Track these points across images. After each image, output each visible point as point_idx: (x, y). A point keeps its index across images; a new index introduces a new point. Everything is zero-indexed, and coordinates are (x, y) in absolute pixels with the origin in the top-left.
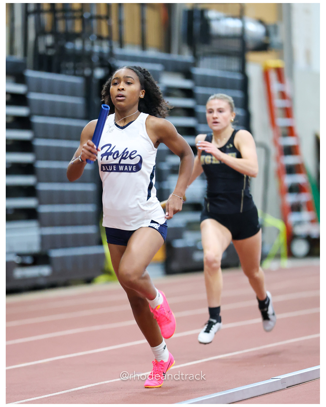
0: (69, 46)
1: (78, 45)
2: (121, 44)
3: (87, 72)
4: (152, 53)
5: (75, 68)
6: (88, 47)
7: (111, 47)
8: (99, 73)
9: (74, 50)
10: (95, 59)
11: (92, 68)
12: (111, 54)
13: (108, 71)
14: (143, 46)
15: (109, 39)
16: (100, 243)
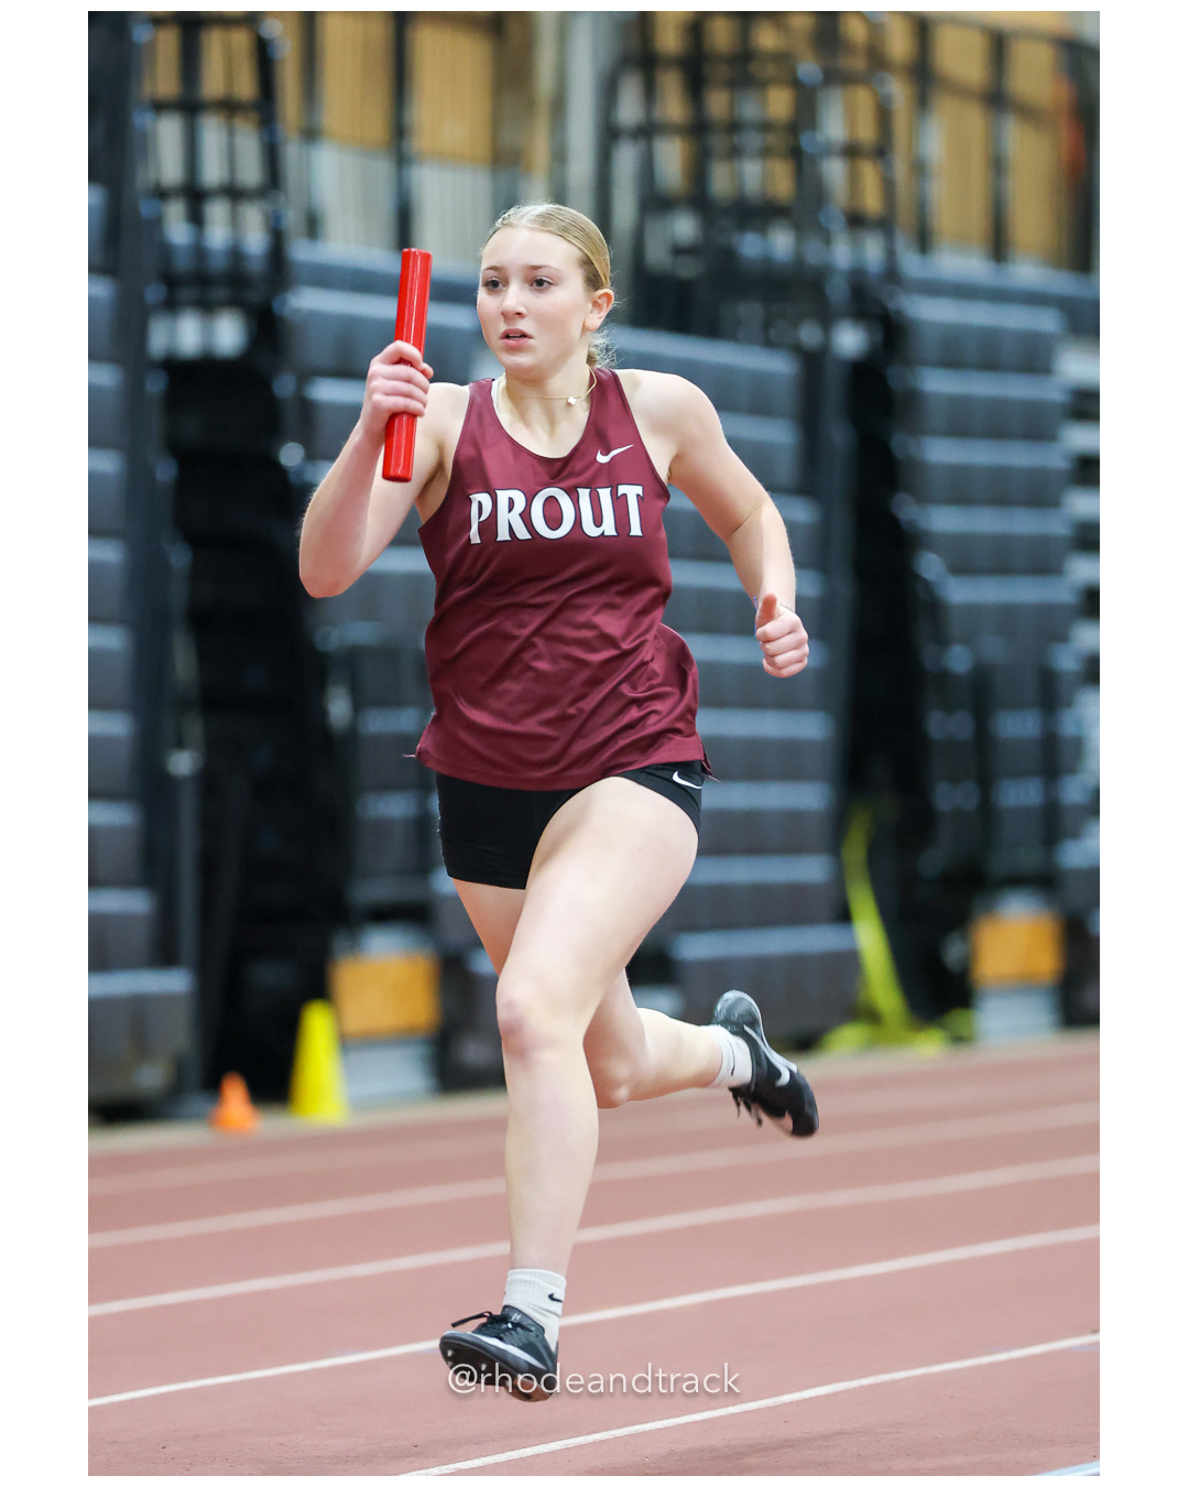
0: (750, 246)
1: (780, 243)
2: (924, 240)
3: (809, 334)
4: (1028, 272)
5: (767, 324)
6: (813, 253)
7: (891, 253)
8: (850, 340)
9: (767, 262)
10: (838, 291)
11: (827, 320)
12: (892, 274)
13: (879, 337)
14: (999, 246)
15: (885, 225)
16: (844, 916)
